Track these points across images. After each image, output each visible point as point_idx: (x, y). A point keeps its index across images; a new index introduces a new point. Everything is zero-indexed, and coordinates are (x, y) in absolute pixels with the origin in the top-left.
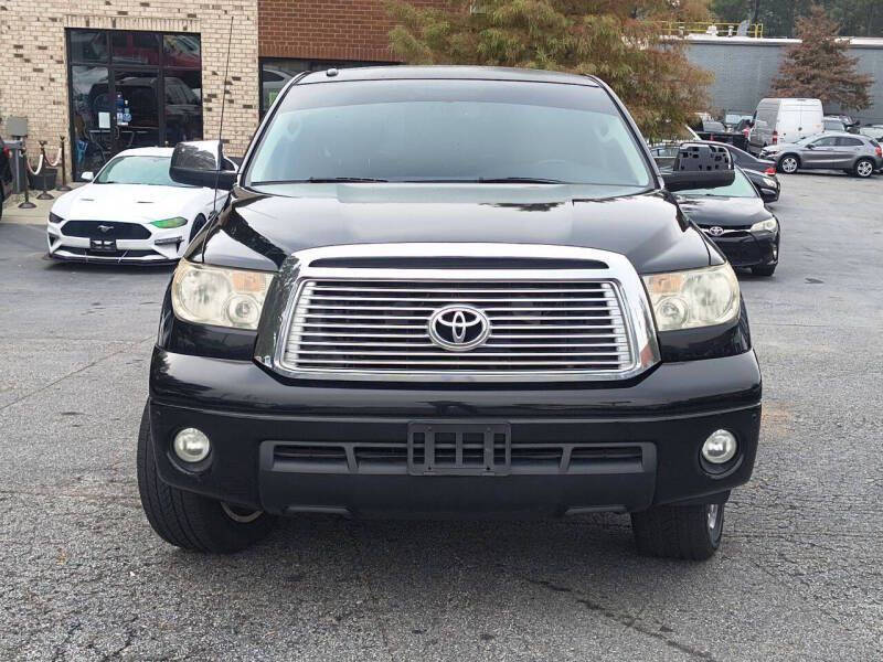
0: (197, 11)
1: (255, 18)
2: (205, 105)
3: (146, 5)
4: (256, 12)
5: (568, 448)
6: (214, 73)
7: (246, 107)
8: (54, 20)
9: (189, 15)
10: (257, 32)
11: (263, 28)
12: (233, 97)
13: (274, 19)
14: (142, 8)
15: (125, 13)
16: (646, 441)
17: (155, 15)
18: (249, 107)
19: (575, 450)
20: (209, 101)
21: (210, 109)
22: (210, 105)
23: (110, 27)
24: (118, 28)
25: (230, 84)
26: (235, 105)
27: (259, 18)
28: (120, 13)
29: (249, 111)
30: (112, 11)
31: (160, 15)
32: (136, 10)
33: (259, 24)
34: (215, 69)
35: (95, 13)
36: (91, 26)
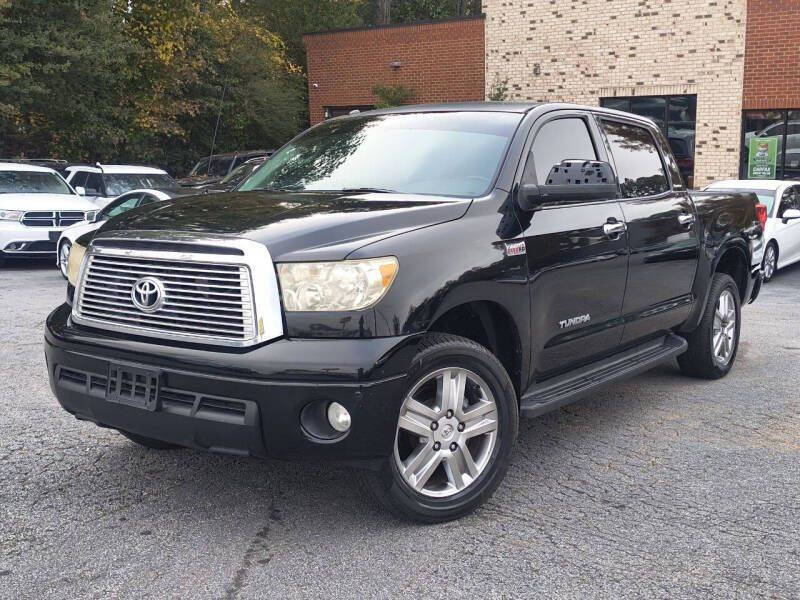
0: (696, 77)
1: (741, 78)
2: (697, 150)
3: (657, 76)
4: (742, 75)
5: (199, 396)
6: (706, 125)
7: (729, 150)
8: (592, 93)
9: (689, 81)
10: (741, 90)
11: (748, 86)
12: (719, 143)
13: (757, 78)
14: (654, 79)
15: (642, 83)
16: (249, 399)
17: (663, 83)
18: (732, 150)
19: (203, 399)
20: (699, 146)
21: (700, 153)
22: (701, 150)
23: (630, 95)
24: (636, 95)
25: (717, 132)
26: (719, 149)
27: (745, 79)
28: (638, 84)
29: (732, 153)
30: (633, 83)
31: (667, 83)
32: (648, 81)
33: (744, 83)
34: (706, 122)
35: (621, 85)
36: (618, 95)
